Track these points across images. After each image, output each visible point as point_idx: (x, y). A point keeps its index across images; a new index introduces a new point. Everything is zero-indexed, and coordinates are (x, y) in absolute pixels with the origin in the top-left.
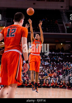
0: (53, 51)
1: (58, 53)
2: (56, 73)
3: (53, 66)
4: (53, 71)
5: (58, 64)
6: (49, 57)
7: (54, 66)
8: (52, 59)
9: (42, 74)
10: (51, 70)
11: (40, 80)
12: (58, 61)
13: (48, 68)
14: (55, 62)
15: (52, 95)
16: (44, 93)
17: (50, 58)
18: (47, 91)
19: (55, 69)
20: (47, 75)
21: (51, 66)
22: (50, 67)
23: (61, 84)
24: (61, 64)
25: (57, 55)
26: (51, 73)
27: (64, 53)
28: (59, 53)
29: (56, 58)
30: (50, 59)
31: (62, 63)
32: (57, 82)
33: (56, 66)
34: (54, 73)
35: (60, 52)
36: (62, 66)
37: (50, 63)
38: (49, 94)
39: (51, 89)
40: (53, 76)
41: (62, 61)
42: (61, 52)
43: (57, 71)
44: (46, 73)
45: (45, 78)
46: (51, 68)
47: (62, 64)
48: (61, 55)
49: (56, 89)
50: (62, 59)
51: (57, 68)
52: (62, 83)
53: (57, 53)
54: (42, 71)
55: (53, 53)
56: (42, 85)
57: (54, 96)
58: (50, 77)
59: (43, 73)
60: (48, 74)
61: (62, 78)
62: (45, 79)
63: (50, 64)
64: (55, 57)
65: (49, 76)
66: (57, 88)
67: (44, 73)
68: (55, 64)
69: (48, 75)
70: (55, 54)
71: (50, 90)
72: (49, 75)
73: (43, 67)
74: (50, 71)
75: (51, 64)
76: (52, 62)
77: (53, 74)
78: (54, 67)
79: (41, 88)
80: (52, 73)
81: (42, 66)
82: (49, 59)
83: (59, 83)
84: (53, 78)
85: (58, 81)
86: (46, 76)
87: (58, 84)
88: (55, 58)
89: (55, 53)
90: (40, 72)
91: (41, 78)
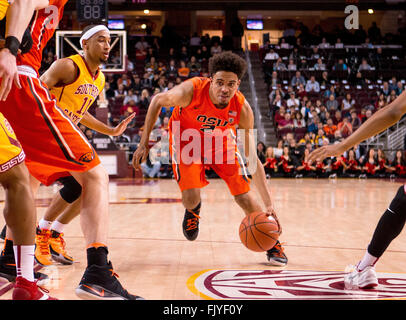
0: (339, 40)
1: (356, 47)
2: (351, 120)
3: (340, 95)
4: (338, 114)
5: (359, 87)
6: (324, 62)
7: (342, 95)
8: (334, 68)
9: (296, 125)
10: (332, 113)
11: (291, 148)
12: (359, 75)
13: (319, 103)
14: (345, 82)
15: (336, 204)
16: (307, 196)
17: (327, 67)
18: (318, 190)
19: (347, 105)
20: (316, 132)
21: (332, 97)
22: (328, 99)
23: (371, 161)
24: (371, 87)
25: (352, 53)
26: (330, 121)
27: (379, 47)
28: (360, 47)
29: (349, 65)
30: (329, 68)
31: (374, 82)
32: (355, 156)
33: (349, 96)
34: (341, 120)
35: (364, 42)
36: (372, 96)
37: (328, 85)
38: (325, 199)
39: (334, 180)
40: (338, 133)
41: (373, 77)
42: (367, 40)
43: (354, 116)
44: (313, 121)
45: (308, 142)
46: (333, 105)
47: (375, 89)
48: (370, 55)
49: (352, 181)
50: (373, 69)
51: (353, 102)
52: (376, 159)
53: (352, 47)
54: (298, 116)
55: (339, 46)
56: (300, 168)
57: (345, 207)
58: (327, 137)
59: (299, 123)
60: (320, 125)
61: (375, 141)
62: (309, 146)
63: (328, 88)
64: (345, 62)
65: (325, 134)
66: (357, 177)
67: (303, 124)
68: (347, 87)
69: (321, 132)
70: (344, 49)
71: (328, 185)
72: (323, 128)
73: (301, 100)
74: (328, 115)
75: (332, 89)
76: (333, 82)
77: (340, 124)
78: (344, 101)
79: (294, 177)
80: (336, 122)
81: (296, 97)
82: (323, 68)
83: (361, 160)
84: (338, 139)
85: (358, 152)
86: (314, 135)
87: (359, 164)
88: (345, 67)
89: (348, 48)
90: (291, 121)
91: (294, 141)
